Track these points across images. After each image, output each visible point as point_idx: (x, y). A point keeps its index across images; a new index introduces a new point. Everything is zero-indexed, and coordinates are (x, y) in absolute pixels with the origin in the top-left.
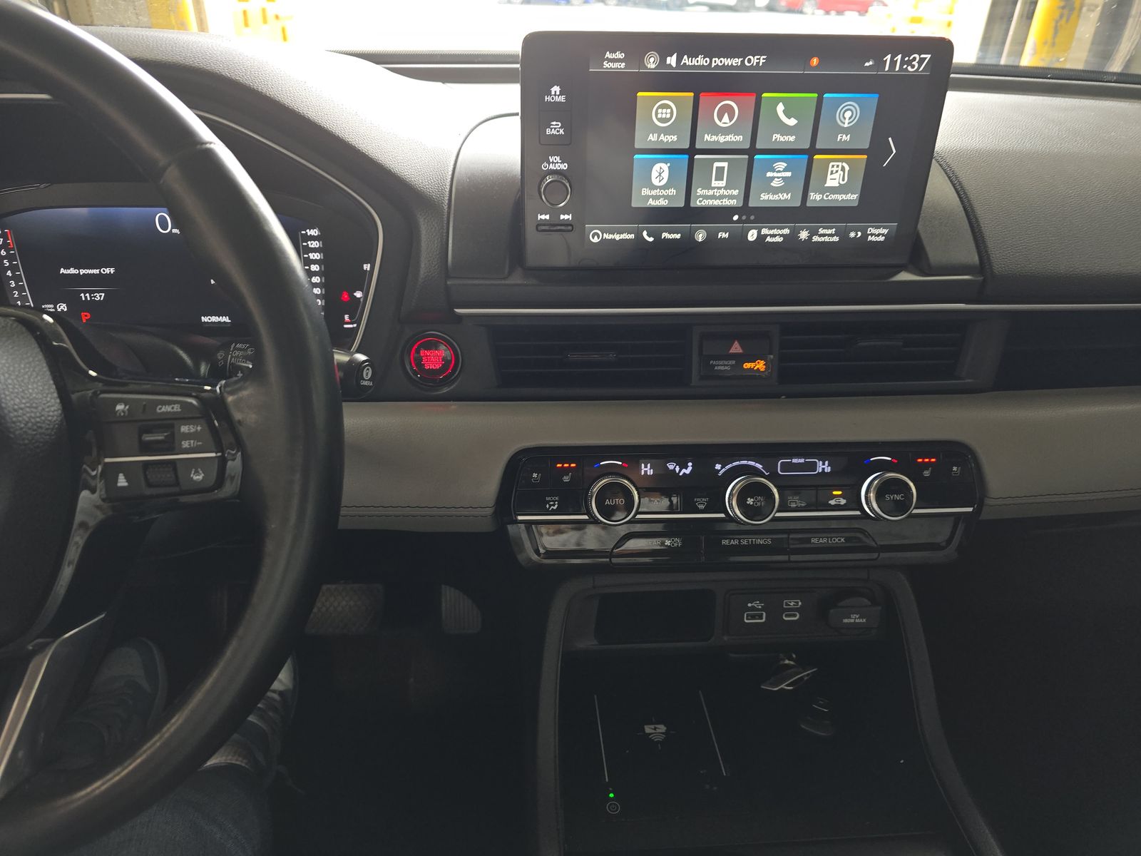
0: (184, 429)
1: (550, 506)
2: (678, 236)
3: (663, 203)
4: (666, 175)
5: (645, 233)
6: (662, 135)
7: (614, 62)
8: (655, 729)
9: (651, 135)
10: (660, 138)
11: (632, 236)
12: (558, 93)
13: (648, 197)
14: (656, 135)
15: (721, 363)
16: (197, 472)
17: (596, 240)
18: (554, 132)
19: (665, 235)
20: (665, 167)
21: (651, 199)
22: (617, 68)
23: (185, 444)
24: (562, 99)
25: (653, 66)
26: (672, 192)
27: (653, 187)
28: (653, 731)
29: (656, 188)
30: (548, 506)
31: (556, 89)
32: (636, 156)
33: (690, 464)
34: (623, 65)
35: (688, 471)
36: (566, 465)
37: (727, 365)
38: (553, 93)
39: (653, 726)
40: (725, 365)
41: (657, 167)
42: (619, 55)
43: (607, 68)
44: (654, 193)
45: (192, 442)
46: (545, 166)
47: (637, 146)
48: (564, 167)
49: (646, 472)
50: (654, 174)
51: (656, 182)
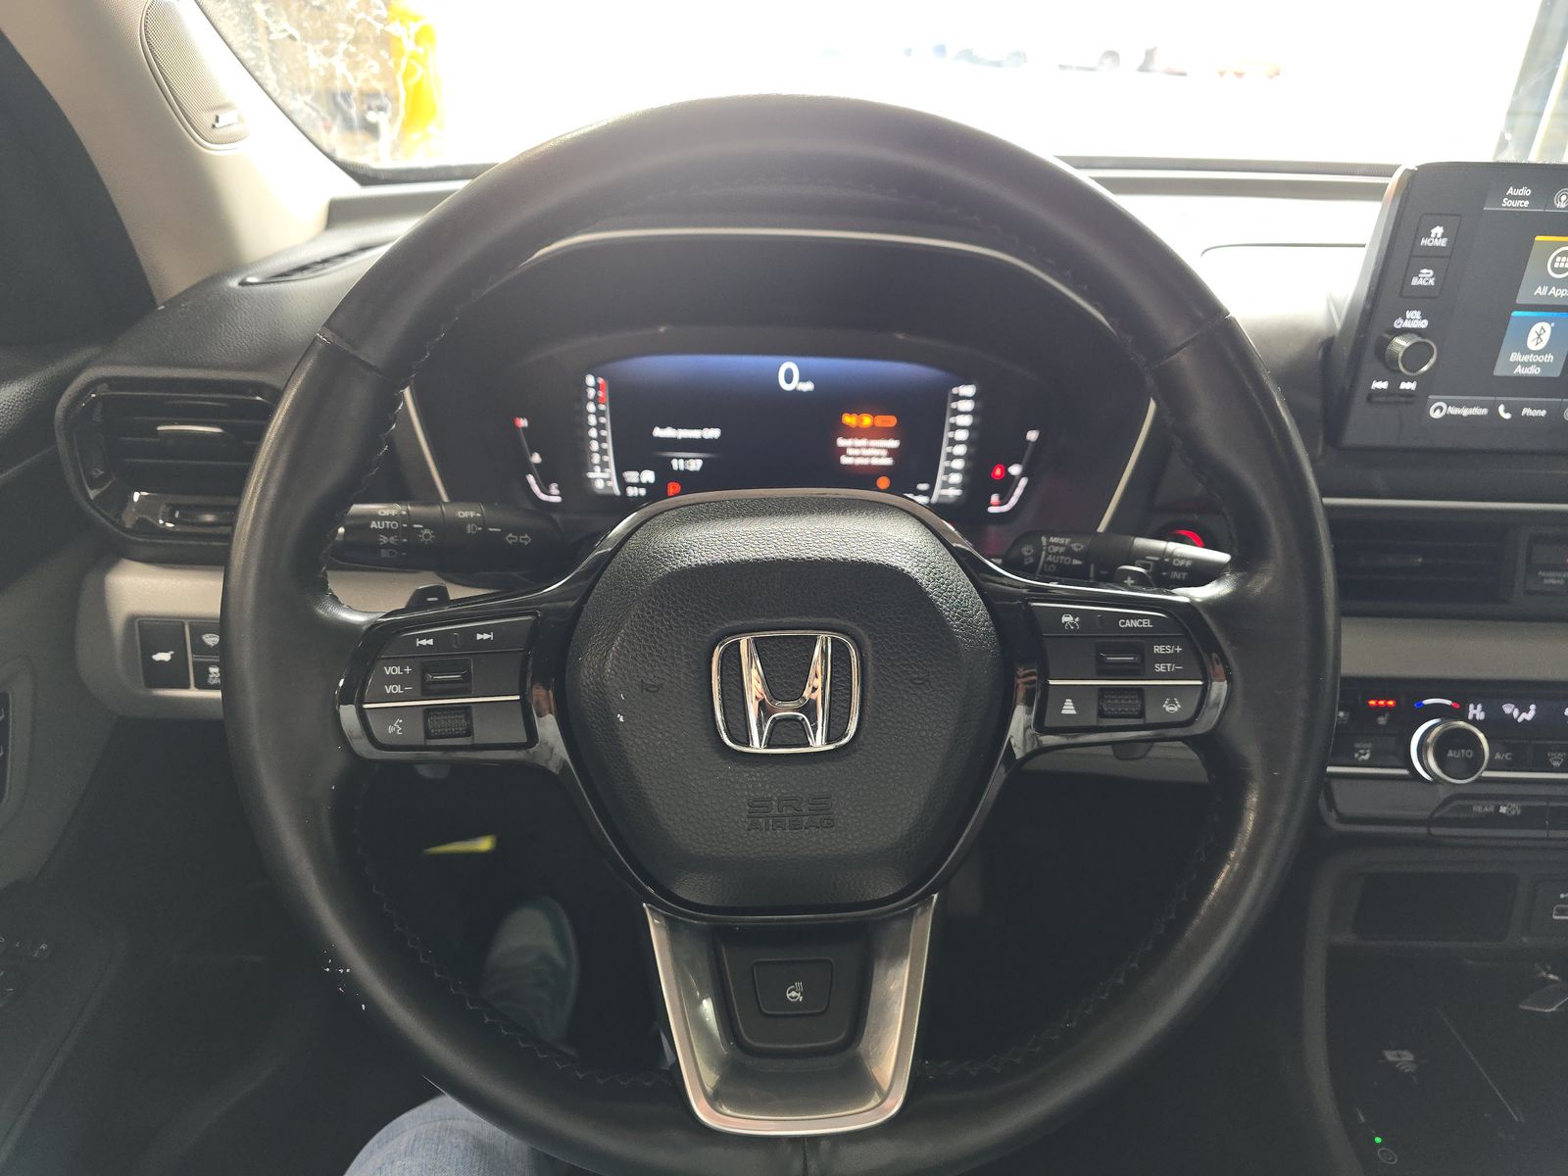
0: (1158, 649)
1: (1360, 755)
2: (1543, 413)
3: (1534, 371)
4: (1546, 337)
5: (1501, 408)
6: (1554, 288)
7: (1517, 199)
8: (1399, 1056)
9: (1540, 288)
10: (1551, 292)
11: (1484, 411)
12: (1439, 236)
13: (1516, 364)
14: (1546, 288)
15: (1553, 574)
16: (1172, 702)
17: (1437, 415)
18: (1422, 282)
19: (1527, 411)
20: (1547, 327)
21: (1519, 367)
22: (1519, 207)
23: (1160, 668)
24: (1443, 243)
25: (1563, 206)
26: (1549, 358)
27: (1526, 351)
28: (1398, 1059)
29: (1529, 352)
30: (1356, 755)
31: (1438, 231)
32: (1515, 314)
33: (1533, 707)
34: (1527, 203)
35: (1529, 716)
36: (1382, 703)
37: (1560, 578)
38: (1433, 235)
39: (1394, 1053)
40: (1557, 578)
41: (1537, 327)
42: (1525, 191)
43: (1506, 207)
44: (1526, 358)
45: (1169, 665)
46: (1398, 324)
47: (1520, 300)
48: (1424, 324)
49: (1475, 715)
50: (1532, 335)
51: (1531, 345)
